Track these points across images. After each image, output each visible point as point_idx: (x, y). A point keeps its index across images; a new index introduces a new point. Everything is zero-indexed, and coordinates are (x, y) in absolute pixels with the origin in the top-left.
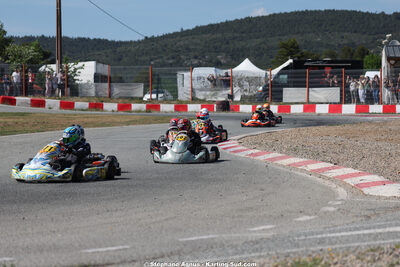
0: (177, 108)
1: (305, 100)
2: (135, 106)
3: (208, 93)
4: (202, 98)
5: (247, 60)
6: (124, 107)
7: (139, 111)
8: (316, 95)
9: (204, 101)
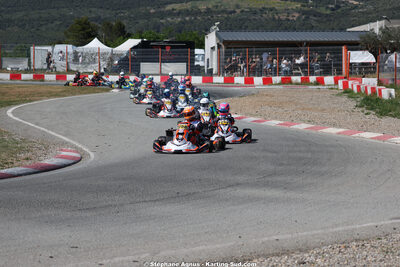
0: (58, 78)
1: (158, 72)
2: (24, 76)
5: (96, 39)
8: (166, 68)
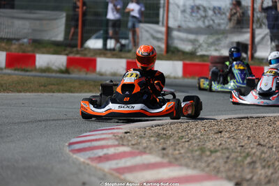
3: (202, 39)
4: (188, 48)
6: (20, 60)
7: (47, 70)
9: (192, 54)
